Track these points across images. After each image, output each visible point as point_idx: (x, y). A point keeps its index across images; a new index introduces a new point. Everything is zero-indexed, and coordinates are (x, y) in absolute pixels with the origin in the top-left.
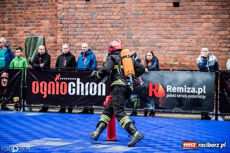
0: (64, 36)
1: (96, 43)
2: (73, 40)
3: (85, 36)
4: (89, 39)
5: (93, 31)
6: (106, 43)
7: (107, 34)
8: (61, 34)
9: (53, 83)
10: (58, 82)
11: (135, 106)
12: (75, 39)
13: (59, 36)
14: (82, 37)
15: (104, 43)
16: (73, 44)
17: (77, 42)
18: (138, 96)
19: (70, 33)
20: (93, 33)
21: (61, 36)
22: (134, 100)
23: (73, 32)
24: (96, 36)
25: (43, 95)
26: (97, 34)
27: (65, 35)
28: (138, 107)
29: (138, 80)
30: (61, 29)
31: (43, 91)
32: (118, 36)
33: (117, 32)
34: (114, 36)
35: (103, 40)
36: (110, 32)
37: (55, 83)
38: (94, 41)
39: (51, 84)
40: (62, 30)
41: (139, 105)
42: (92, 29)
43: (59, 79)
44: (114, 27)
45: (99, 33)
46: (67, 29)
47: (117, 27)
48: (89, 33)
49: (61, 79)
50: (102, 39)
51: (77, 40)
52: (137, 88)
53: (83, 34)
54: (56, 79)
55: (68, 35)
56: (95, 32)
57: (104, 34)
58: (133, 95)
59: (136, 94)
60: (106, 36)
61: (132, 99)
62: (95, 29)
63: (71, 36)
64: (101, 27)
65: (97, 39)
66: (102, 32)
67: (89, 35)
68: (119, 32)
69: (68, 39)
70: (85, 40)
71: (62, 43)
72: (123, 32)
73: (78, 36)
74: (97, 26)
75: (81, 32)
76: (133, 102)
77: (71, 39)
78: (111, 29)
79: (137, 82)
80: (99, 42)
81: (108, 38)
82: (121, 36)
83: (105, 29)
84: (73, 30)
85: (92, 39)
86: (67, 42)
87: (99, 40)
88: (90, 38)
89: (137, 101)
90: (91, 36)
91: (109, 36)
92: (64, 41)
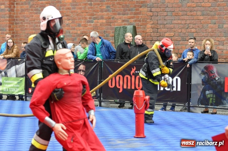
0: (153, 25)
1: (187, 33)
2: (163, 29)
3: (175, 25)
4: (179, 29)
5: (183, 20)
6: (196, 33)
7: (197, 23)
8: (150, 23)
9: (129, 77)
10: (134, 76)
11: (210, 103)
12: (165, 28)
13: (149, 26)
14: (172, 26)
15: (194, 33)
16: (163, 34)
17: (166, 31)
18: (213, 92)
19: (160, 22)
20: (183, 22)
21: (150, 25)
22: (209, 96)
23: (163, 21)
24: (187, 26)
25: (119, 89)
26: (187, 23)
27: (155, 24)
28: (214, 104)
29: (213, 74)
30: (150, 18)
31: (119, 86)
32: (209, 25)
33: (208, 21)
34: (205, 25)
35: (193, 30)
36: (200, 20)
37: (131, 76)
38: (184, 31)
39: (127, 78)
40: (152, 19)
41: (214, 102)
42: (182, 17)
43: (134, 73)
44: (205, 15)
45: (189, 22)
46: (157, 18)
47: (208, 15)
48: (179, 21)
49: (136, 72)
50: (193, 28)
51: (167, 29)
52: (212, 83)
53: (173, 23)
54: (132, 72)
55: (157, 24)
56: (185, 21)
57: (195, 23)
58: (209, 91)
59: (211, 90)
60: (196, 25)
61: (207, 95)
62: (185, 17)
63: (161, 25)
64: (192, 15)
65: (188, 28)
66: (193, 21)
67: (179, 24)
68: (210, 21)
69: (158, 29)
70: (175, 29)
71: (152, 33)
72: (214, 21)
73: (167, 26)
74: (188, 15)
75: (170, 21)
76: (208, 98)
77: (160, 29)
78: (202, 18)
79: (213, 77)
80: (189, 31)
81: (199, 28)
82: (212, 25)
83: (195, 18)
84: (163, 18)
85: (182, 29)
86: (157, 32)
87: (189, 30)
88: (180, 27)
89: (213, 98)
90: (181, 25)
91: (199, 25)
92: (154, 31)
